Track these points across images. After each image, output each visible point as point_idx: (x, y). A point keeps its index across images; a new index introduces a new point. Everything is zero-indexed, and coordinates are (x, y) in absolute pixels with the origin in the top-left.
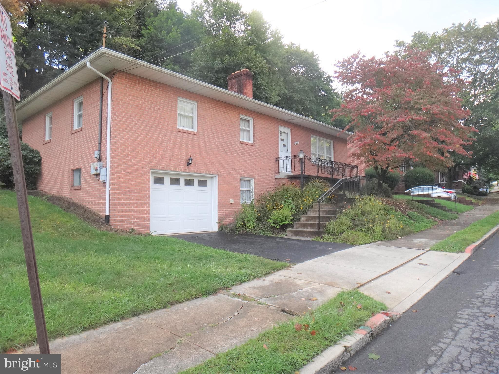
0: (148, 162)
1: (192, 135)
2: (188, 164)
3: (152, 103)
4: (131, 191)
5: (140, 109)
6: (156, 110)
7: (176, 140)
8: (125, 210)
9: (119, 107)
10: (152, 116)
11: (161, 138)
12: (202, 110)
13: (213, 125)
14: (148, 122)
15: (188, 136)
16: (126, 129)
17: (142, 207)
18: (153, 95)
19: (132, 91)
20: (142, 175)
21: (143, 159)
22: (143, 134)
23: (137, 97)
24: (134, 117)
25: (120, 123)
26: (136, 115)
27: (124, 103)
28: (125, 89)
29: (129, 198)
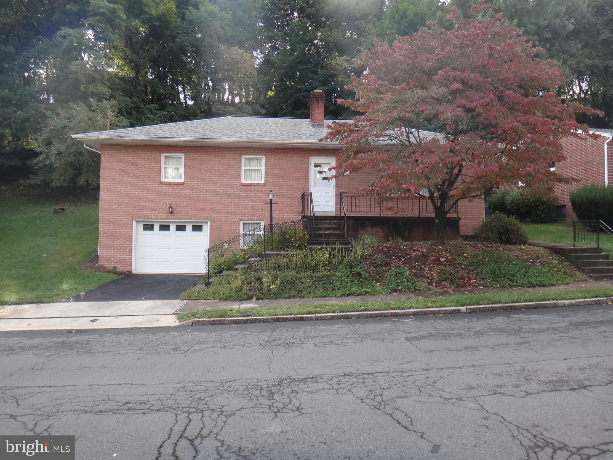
0: (130, 213)
1: (176, 186)
2: (171, 213)
3: (135, 164)
4: (115, 237)
5: (123, 171)
6: (138, 170)
7: (159, 192)
8: (110, 252)
9: (104, 173)
10: (135, 175)
11: (142, 192)
12: (189, 160)
13: (202, 173)
14: (131, 180)
15: (172, 187)
16: (110, 189)
17: (125, 250)
18: (135, 157)
19: (116, 158)
20: (124, 224)
21: (126, 211)
22: (125, 191)
23: (120, 162)
24: (118, 178)
25: (106, 185)
26: (119, 176)
27: (110, 169)
28: (110, 158)
29: (112, 242)
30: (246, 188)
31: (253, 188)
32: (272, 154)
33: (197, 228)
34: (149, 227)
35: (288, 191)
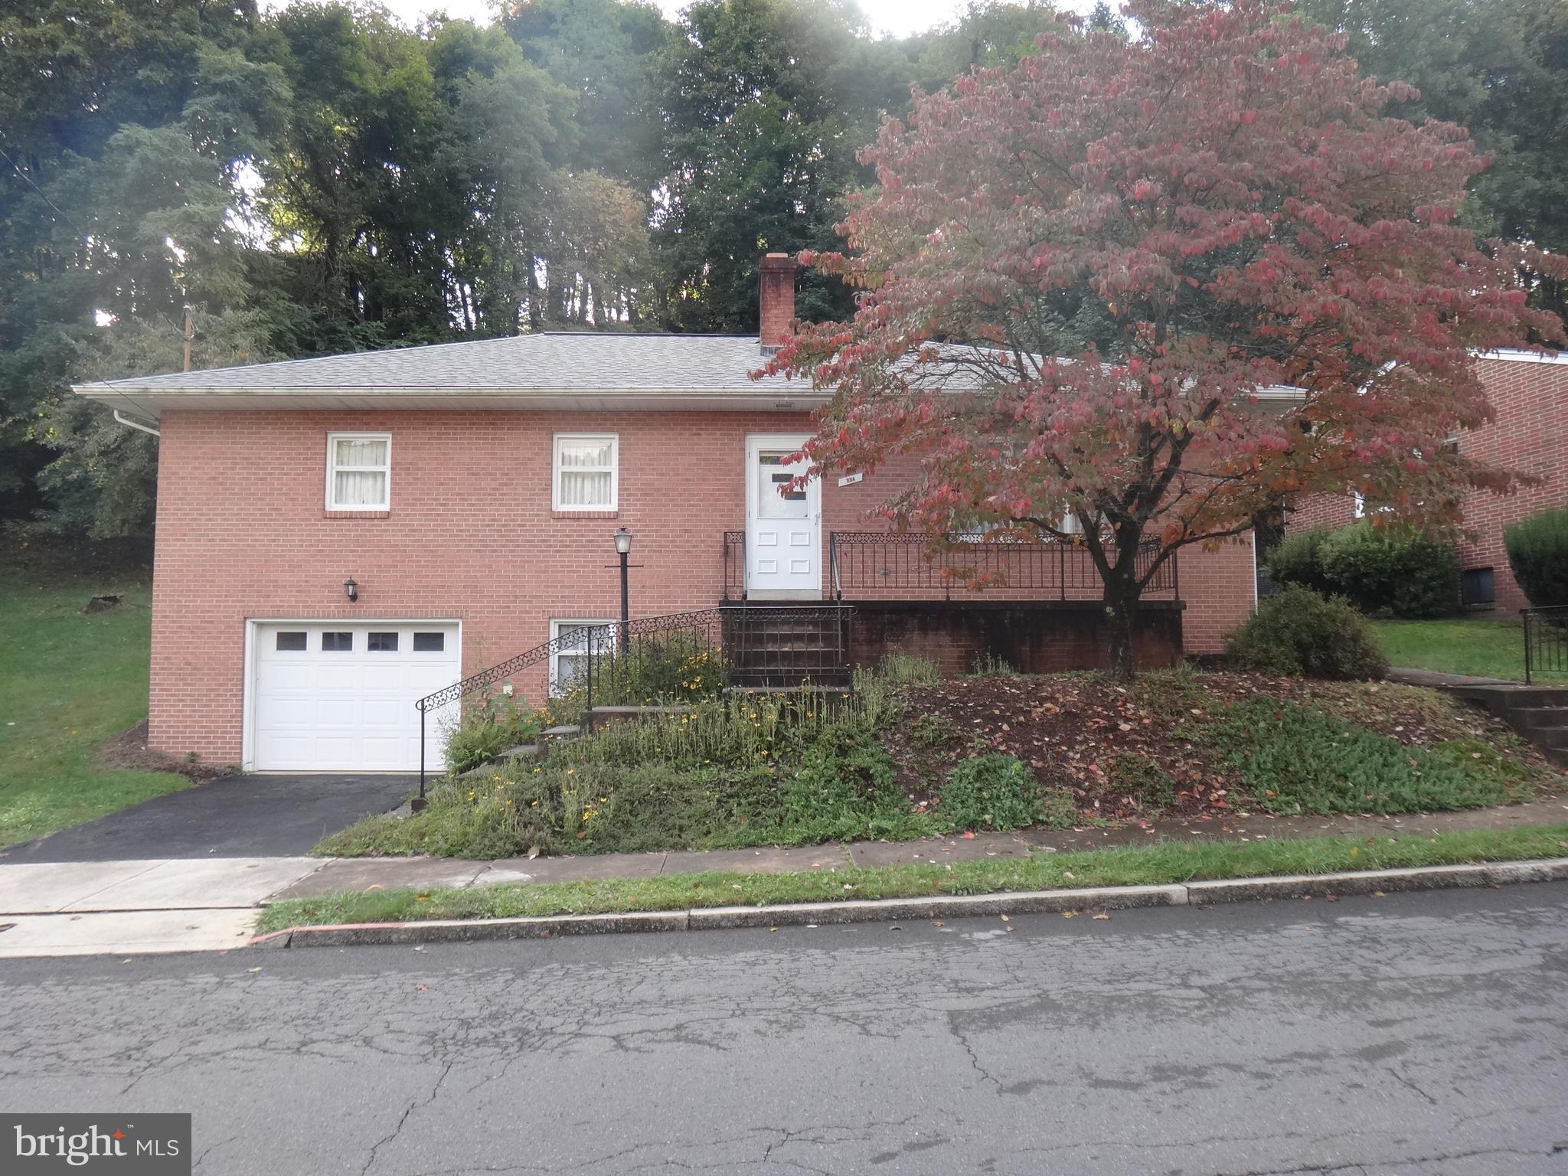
0: (239, 601)
1: (368, 522)
2: (354, 598)
3: (252, 464)
4: (195, 669)
5: (221, 484)
6: (261, 479)
7: (319, 541)
8: (180, 711)
9: (168, 489)
10: (253, 494)
11: (274, 541)
12: (405, 449)
13: (442, 484)
14: (242, 509)
15: (357, 525)
16: (184, 535)
17: (221, 706)
18: (254, 443)
19: (200, 448)
20: (222, 632)
21: (226, 596)
22: (225, 541)
23: (214, 459)
24: (205, 505)
25: (172, 525)
26: (209, 499)
27: (183, 478)
28: (183, 448)
29: (189, 685)
30: (567, 526)
31: (585, 526)
32: (640, 429)
33: (429, 641)
34: (292, 641)
35: (686, 531)
